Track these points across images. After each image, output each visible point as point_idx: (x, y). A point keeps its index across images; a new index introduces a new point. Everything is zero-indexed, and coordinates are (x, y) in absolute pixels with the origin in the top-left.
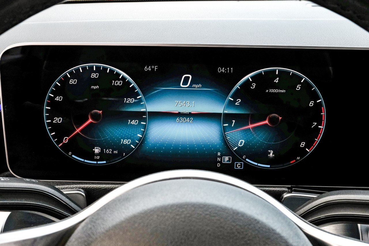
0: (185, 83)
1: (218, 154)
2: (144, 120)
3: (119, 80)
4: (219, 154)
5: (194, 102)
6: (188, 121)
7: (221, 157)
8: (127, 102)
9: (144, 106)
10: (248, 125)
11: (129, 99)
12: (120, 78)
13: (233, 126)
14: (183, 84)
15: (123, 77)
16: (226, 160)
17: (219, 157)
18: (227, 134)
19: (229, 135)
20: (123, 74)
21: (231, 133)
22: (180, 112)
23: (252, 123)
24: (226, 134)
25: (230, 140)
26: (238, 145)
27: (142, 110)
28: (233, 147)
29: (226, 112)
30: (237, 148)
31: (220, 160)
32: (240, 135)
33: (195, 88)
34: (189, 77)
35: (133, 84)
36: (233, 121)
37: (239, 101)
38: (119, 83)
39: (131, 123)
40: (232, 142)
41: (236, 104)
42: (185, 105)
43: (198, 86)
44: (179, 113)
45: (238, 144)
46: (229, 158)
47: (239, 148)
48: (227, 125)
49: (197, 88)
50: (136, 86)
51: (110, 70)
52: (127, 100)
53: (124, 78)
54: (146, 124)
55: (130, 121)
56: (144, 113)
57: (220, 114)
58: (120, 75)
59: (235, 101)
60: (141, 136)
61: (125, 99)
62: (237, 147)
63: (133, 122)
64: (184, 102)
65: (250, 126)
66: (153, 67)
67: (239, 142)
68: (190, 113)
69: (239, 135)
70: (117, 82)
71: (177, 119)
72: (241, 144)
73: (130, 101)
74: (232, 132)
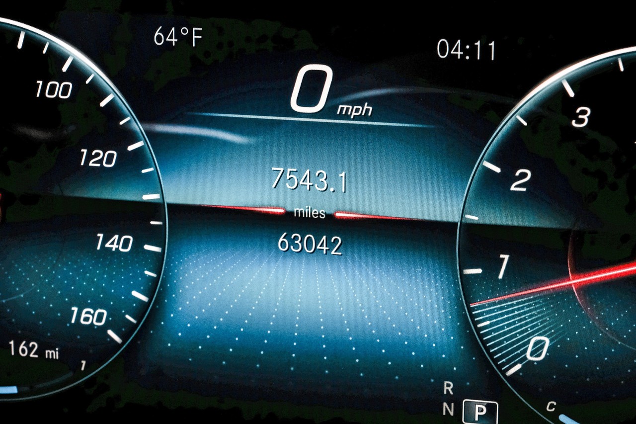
0: (309, 95)
1: (446, 388)
2: (156, 236)
3: (62, 77)
4: (448, 387)
5: (343, 175)
6: (325, 248)
7: (456, 400)
8: (91, 164)
9: (152, 182)
10: (564, 276)
11: (98, 155)
12: (65, 69)
13: (501, 276)
14: (300, 102)
15: (74, 65)
16: (477, 413)
17: (449, 399)
18: (478, 308)
19: (487, 312)
20: (74, 54)
21: (495, 304)
22: (289, 209)
23: (580, 270)
24: (474, 309)
25: (493, 334)
26: (525, 358)
27: (147, 197)
28: (504, 364)
29: (473, 218)
30: (519, 366)
31: (452, 414)
32: (534, 315)
33: (347, 117)
34: (323, 74)
35: (113, 95)
36: (502, 256)
37: (524, 175)
38: (60, 91)
39: (107, 245)
40: (502, 342)
41: (513, 188)
42: (308, 184)
43: (357, 110)
44: (289, 214)
45: (526, 350)
46: (488, 406)
47: (529, 366)
48: (479, 271)
49: (355, 118)
50: (123, 104)
51: (29, 38)
52: (89, 157)
53: (77, 73)
54: (163, 250)
55: (101, 236)
56: (154, 209)
57: (447, 228)
58: (63, 58)
59: (508, 177)
60: (144, 298)
61: (85, 151)
62: (520, 362)
63: (115, 243)
64: (308, 172)
65: (573, 282)
66: (184, 31)
67: (528, 342)
68: (330, 217)
69: (530, 317)
70: (53, 87)
71: (281, 239)
72: (536, 352)
73: (100, 161)
74: (500, 302)
